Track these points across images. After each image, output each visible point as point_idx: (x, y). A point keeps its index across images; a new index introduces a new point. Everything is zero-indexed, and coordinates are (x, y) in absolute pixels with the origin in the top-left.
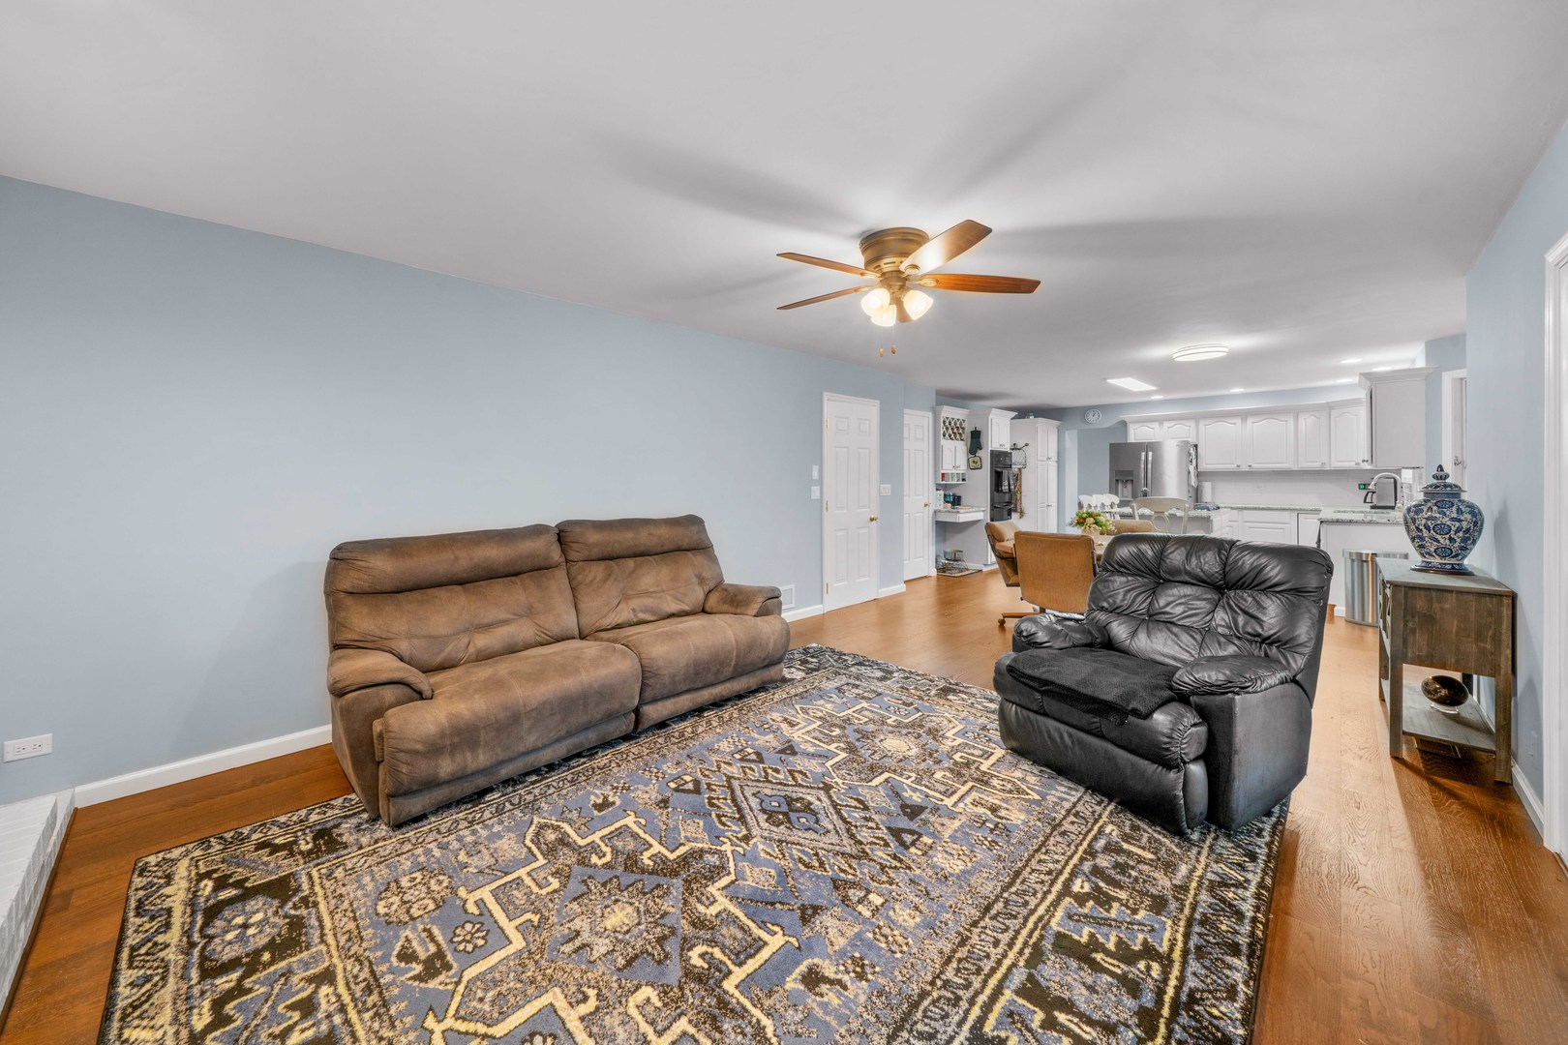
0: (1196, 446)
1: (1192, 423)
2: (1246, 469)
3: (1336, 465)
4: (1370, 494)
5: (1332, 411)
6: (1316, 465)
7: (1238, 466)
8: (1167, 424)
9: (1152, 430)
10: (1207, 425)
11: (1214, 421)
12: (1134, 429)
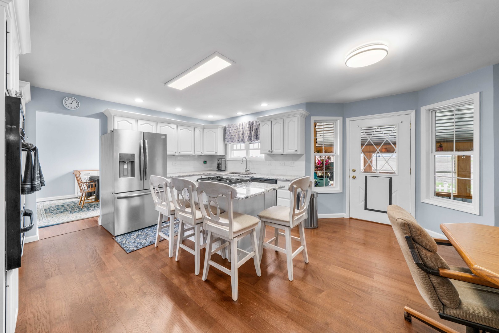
1: (154, 125)
3: (206, 153)
5: (204, 129)
8: (140, 122)
9: (131, 124)
10: (162, 127)
11: (164, 125)
12: (118, 121)
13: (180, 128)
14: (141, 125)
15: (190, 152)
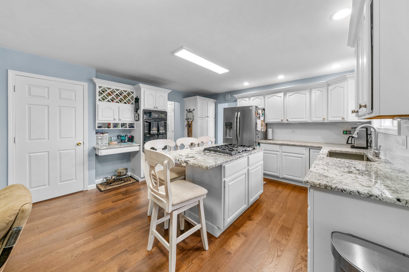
0: (264, 109)
1: (262, 97)
2: (286, 122)
3: (331, 119)
4: (351, 138)
5: (329, 87)
6: (320, 120)
7: (282, 120)
8: (252, 99)
9: (246, 102)
10: (269, 98)
11: (271, 96)
12: (239, 102)
13: (288, 94)
14: (253, 100)
15: (304, 118)
